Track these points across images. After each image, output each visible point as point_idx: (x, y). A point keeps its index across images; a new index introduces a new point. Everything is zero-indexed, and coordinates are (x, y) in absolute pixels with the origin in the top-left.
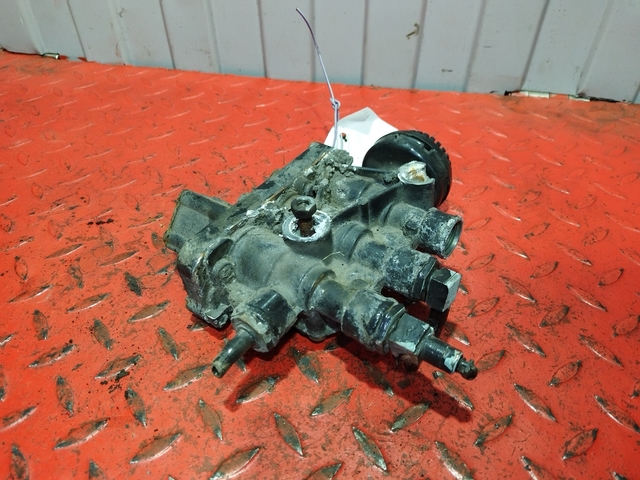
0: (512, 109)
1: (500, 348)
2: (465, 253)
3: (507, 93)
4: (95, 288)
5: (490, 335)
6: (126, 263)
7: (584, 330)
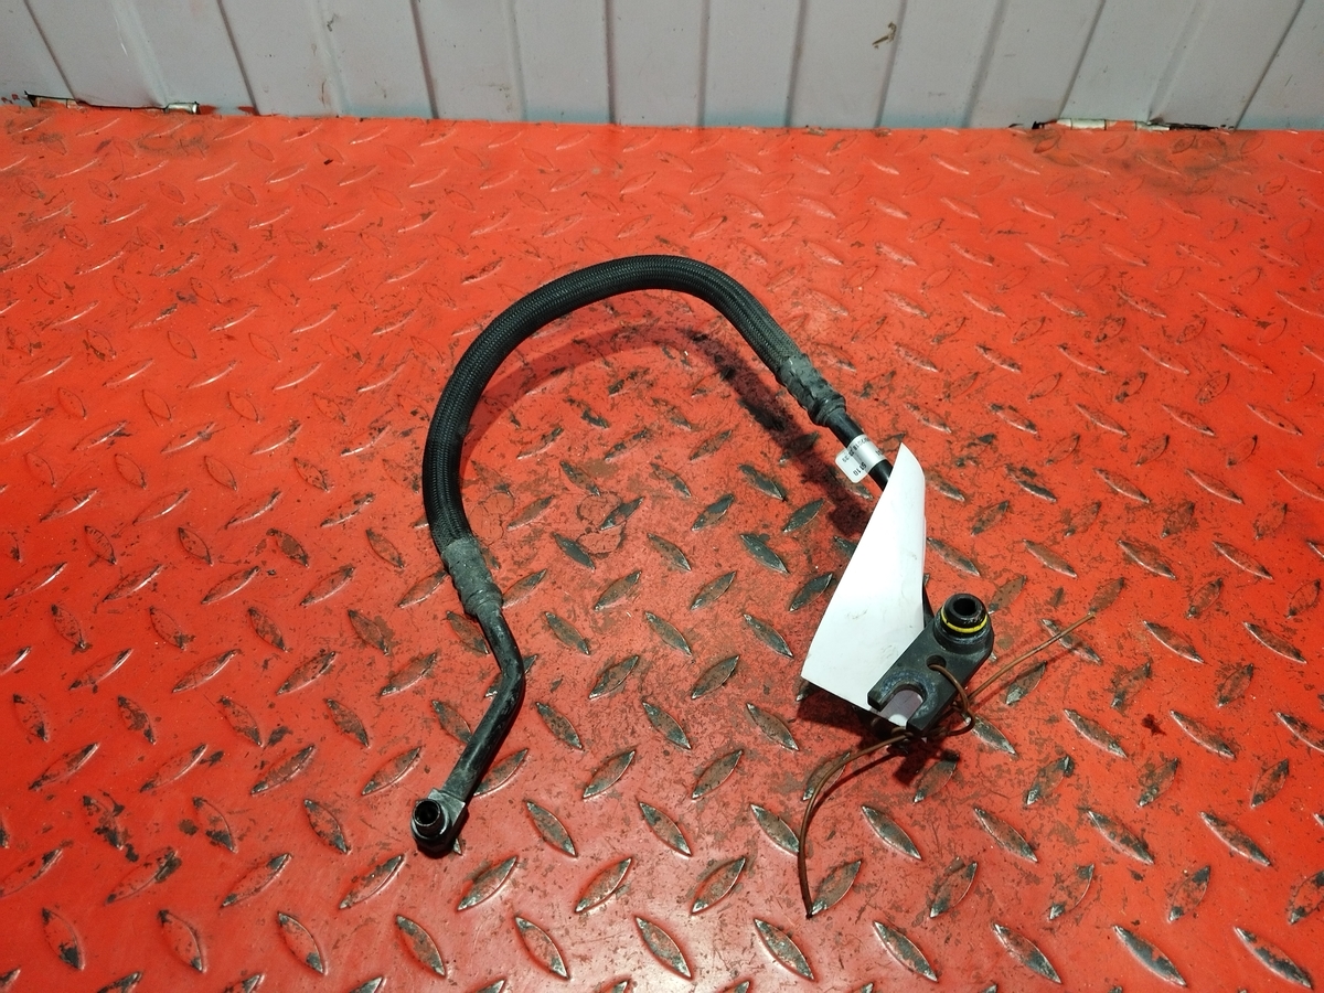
0: (1050, 158)
1: (1117, 576)
2: (1039, 438)
3: (1036, 126)
4: (519, 564)
5: (1100, 559)
6: (545, 518)
7: (1218, 535)
